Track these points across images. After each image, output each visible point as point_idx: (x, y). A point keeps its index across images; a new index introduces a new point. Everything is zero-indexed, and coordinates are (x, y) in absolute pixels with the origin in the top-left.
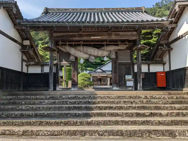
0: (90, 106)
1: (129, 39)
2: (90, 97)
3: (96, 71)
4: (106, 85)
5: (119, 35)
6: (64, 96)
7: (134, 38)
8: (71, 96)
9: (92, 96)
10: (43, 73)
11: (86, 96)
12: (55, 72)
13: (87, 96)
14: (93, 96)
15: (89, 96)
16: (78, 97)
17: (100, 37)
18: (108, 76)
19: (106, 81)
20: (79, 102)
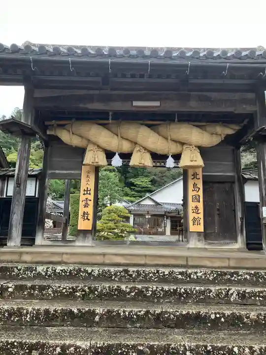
0: (124, 312)
1: (236, 112)
2: (126, 271)
3: (142, 203)
4: (163, 233)
5: (208, 99)
6: (40, 269)
7: (248, 109)
8: (65, 268)
9: (131, 269)
10: (5, 197)
11: (112, 269)
12: (37, 196)
13: (116, 269)
14: (135, 269)
15: (121, 269)
16: (86, 271)
17: (157, 104)
18: (167, 214)
19: (163, 226)
20: (87, 290)
